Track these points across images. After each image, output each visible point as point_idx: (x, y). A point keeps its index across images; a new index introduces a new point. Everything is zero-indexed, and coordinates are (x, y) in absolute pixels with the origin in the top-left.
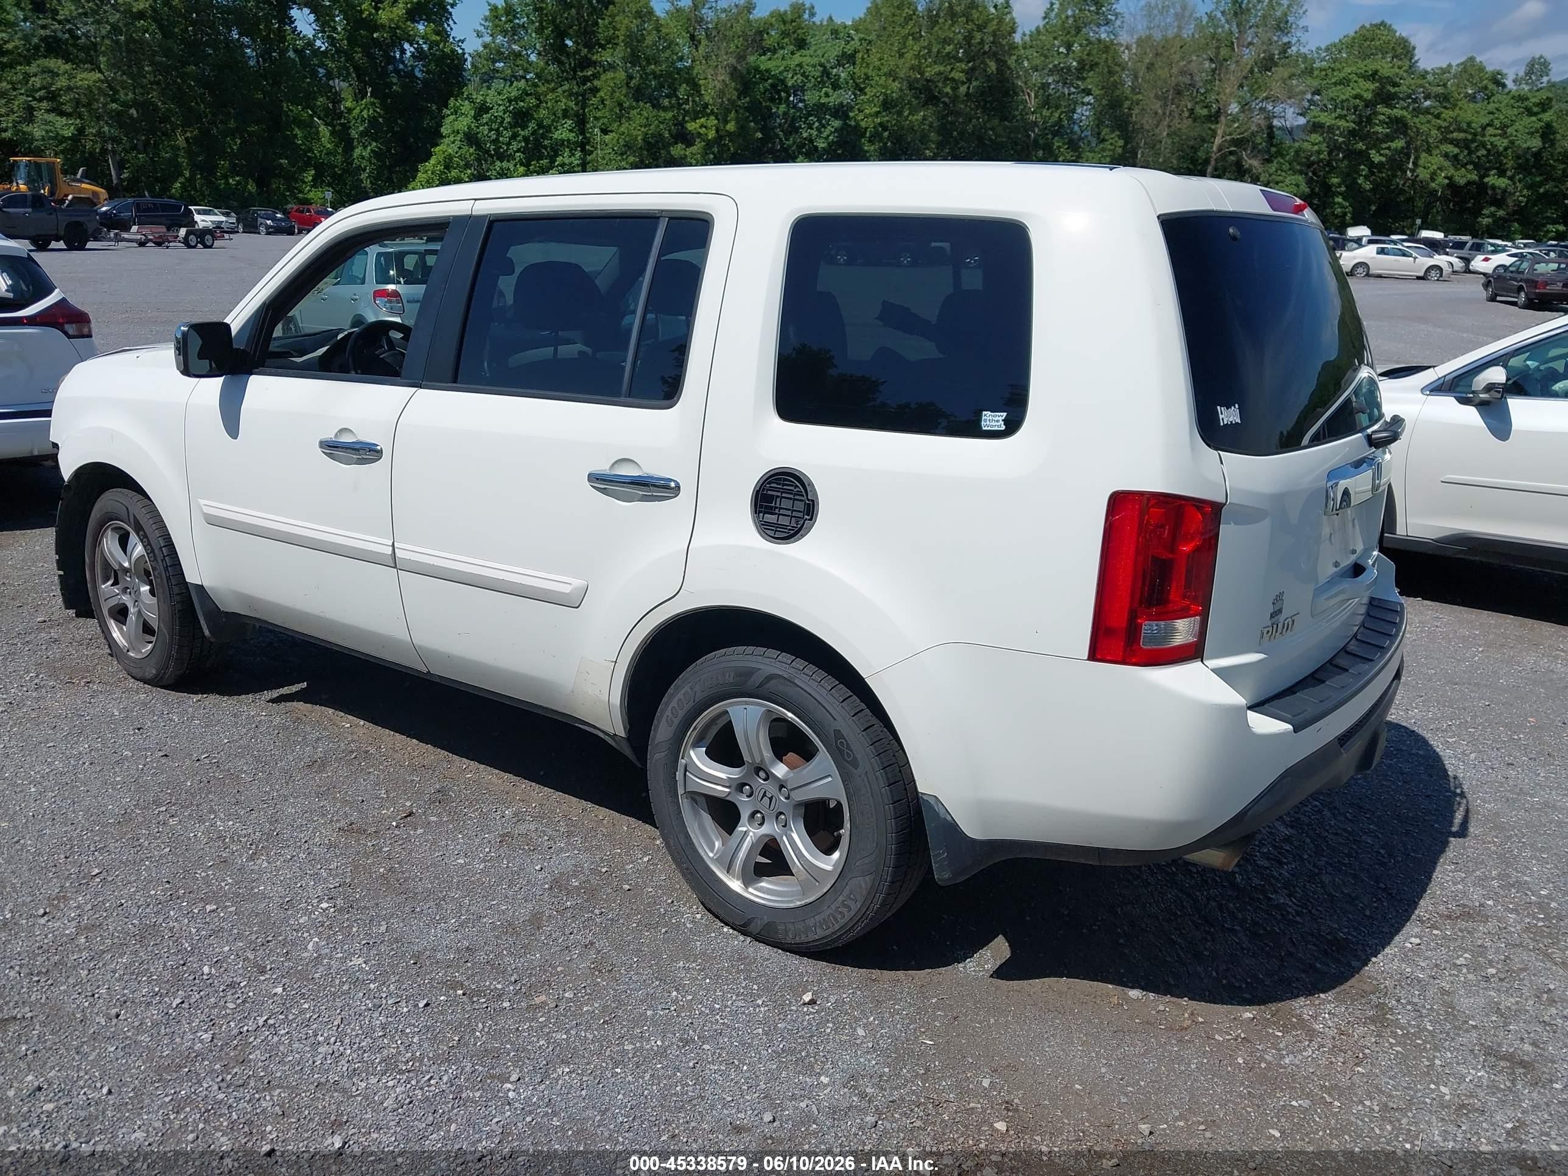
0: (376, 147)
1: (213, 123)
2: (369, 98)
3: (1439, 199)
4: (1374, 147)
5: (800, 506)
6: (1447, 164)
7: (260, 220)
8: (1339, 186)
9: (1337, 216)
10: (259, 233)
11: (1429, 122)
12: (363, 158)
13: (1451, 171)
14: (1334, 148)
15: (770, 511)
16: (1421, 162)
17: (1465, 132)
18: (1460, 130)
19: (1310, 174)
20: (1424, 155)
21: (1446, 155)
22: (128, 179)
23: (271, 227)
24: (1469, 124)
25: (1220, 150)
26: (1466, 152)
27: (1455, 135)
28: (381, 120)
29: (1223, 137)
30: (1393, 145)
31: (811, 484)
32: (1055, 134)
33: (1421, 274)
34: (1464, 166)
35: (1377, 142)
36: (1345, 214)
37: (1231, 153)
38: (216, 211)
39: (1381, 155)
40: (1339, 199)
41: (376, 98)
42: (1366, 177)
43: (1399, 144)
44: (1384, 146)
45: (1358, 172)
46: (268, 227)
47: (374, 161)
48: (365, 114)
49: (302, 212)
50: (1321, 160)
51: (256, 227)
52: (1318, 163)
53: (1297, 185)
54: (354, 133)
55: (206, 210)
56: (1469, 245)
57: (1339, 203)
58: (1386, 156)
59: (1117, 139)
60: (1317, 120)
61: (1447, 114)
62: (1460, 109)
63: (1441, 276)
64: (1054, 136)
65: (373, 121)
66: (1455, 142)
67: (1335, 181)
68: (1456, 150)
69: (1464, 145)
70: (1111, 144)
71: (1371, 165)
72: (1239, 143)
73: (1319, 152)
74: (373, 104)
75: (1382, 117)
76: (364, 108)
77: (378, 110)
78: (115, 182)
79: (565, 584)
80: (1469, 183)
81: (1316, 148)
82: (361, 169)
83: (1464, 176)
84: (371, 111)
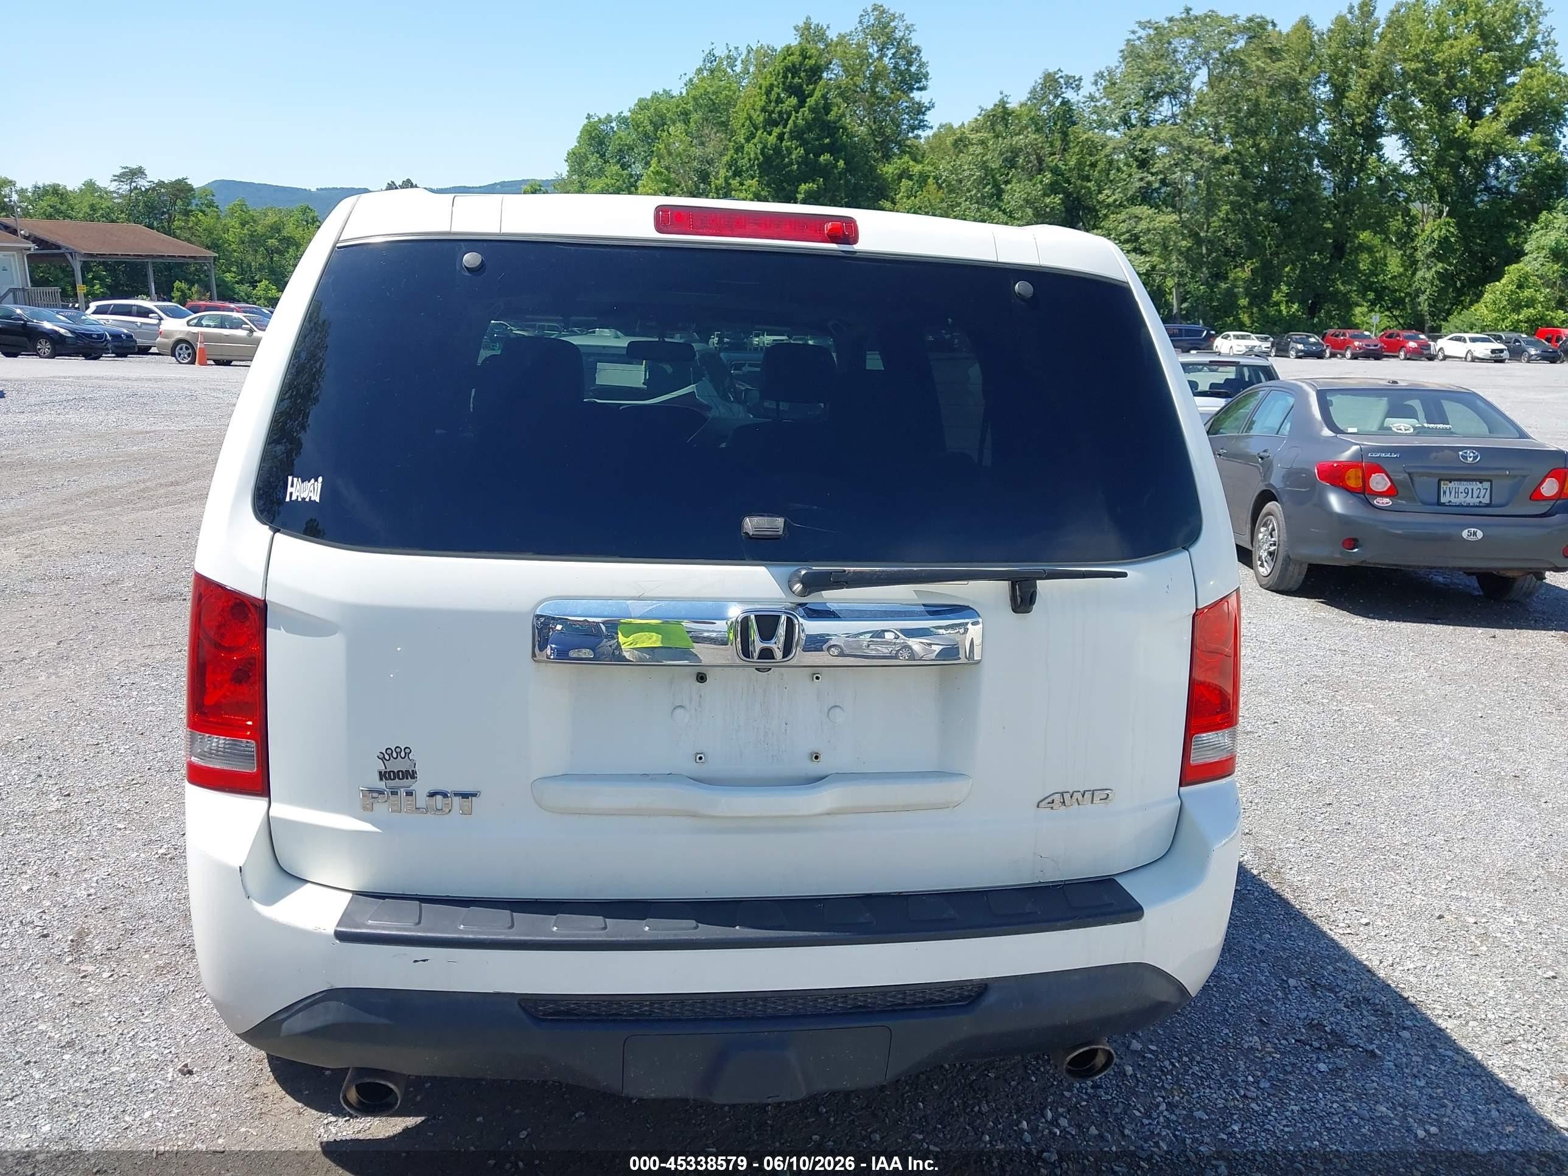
0: (1442, 268)
1: (1276, 254)
2: (1444, 218)
7: (1292, 344)
10: (1289, 357)
12: (1424, 279)
22: (1186, 309)
23: (1302, 351)
28: (1453, 240)
38: (1253, 336)
41: (1451, 218)
46: (1298, 351)
47: (1437, 282)
48: (1436, 235)
49: (1337, 336)
51: (1287, 351)
54: (1419, 255)
55: (1242, 336)
65: (1444, 242)
74: (1448, 224)
76: (1436, 229)
77: (1452, 230)
78: (1175, 312)
82: (1419, 292)
84: (1444, 231)
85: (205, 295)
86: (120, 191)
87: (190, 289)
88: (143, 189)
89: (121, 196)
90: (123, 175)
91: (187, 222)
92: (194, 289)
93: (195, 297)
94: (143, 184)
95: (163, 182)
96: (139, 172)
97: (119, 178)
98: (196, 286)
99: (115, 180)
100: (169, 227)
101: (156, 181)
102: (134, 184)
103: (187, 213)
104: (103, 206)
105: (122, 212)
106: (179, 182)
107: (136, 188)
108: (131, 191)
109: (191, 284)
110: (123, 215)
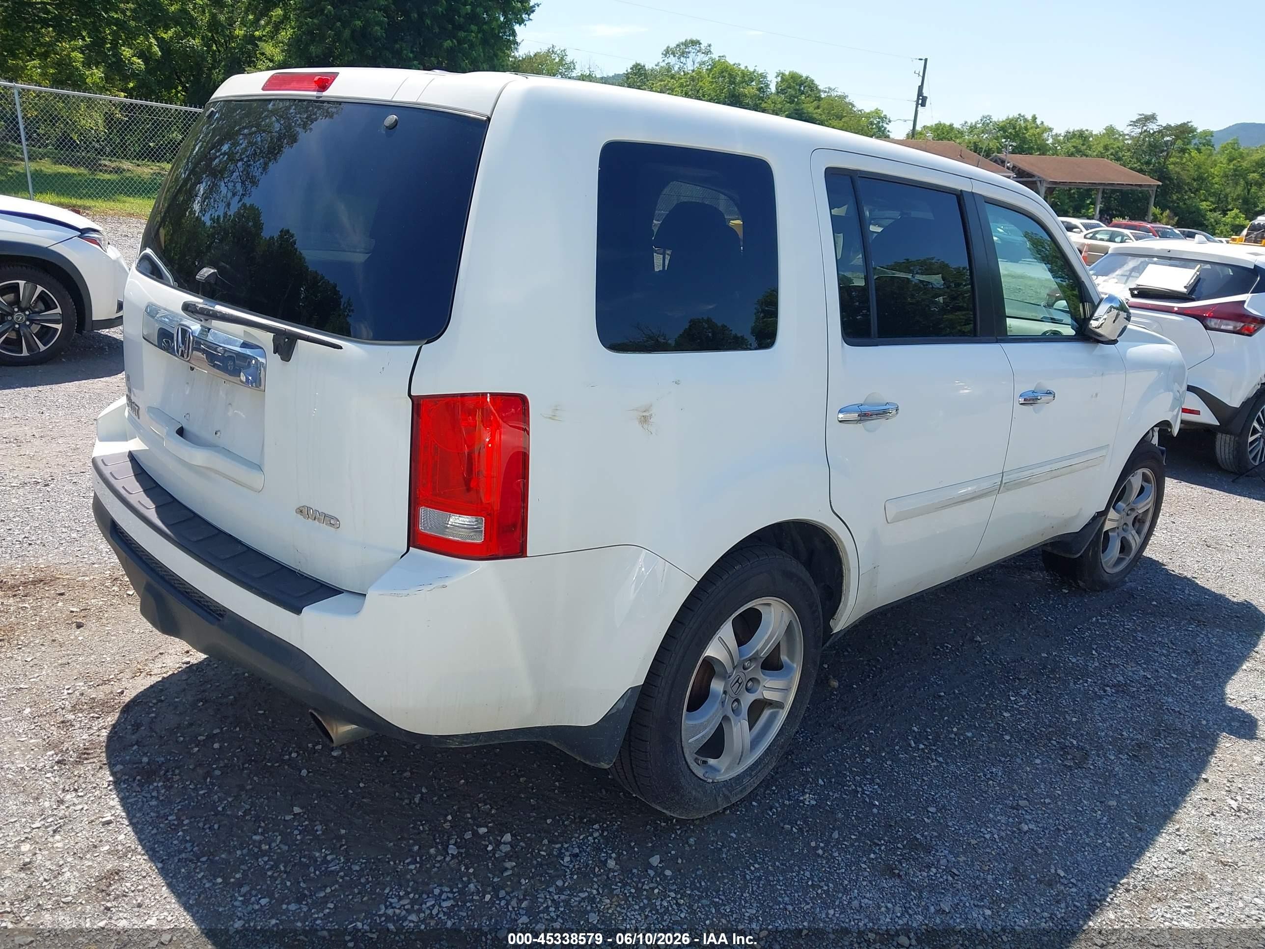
85: (1173, 219)
86: (1133, 134)
87: (1161, 214)
88: (1152, 132)
89: (1132, 138)
90: (1138, 120)
91: (1181, 158)
92: (1165, 214)
93: (1164, 220)
94: (1153, 127)
95: (1170, 126)
96: (1152, 118)
97: (1134, 124)
98: (1168, 211)
99: (1130, 125)
100: (1164, 163)
101: (1164, 125)
102: (1145, 128)
103: (1183, 151)
104: (1115, 146)
105: (1129, 150)
106: (1184, 125)
107: (1145, 131)
108: (1141, 134)
109: (1163, 210)
110: (1128, 154)
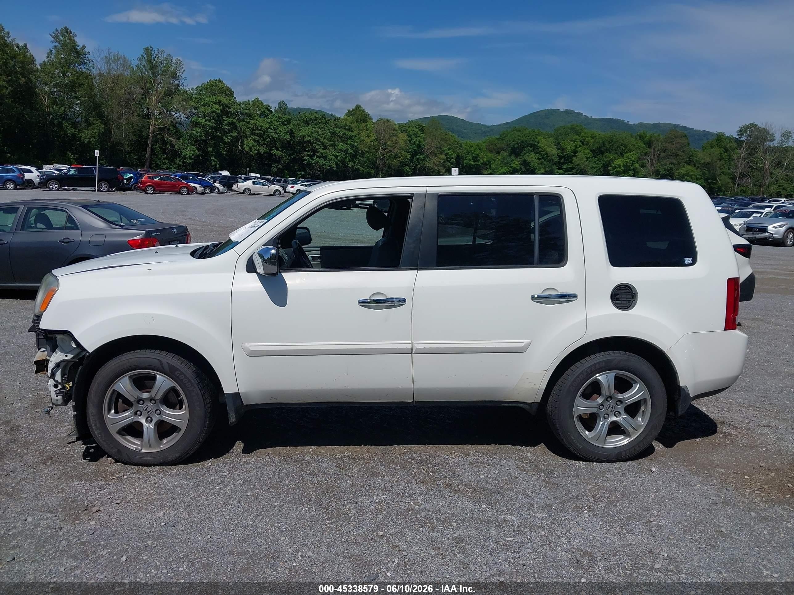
3: (253, 159)
4: (224, 135)
5: (630, 296)
6: (255, 144)
8: (212, 152)
9: (212, 166)
11: (245, 125)
13: (258, 148)
14: (207, 134)
15: (618, 299)
16: (245, 142)
17: (260, 130)
18: (257, 129)
19: (197, 146)
20: (245, 139)
21: (254, 140)
24: (261, 127)
25: (154, 132)
26: (262, 139)
27: (257, 131)
29: (154, 126)
30: (233, 134)
31: (634, 288)
32: (63, 119)
33: (272, 193)
34: (262, 145)
35: (225, 133)
36: (216, 165)
37: (160, 134)
39: (228, 139)
40: (213, 158)
42: (223, 148)
43: (235, 134)
44: (229, 135)
45: (219, 146)
50: (202, 140)
52: (200, 141)
53: (193, 151)
56: (282, 181)
57: (213, 160)
58: (230, 139)
59: (100, 124)
60: (198, 121)
61: (252, 122)
62: (256, 120)
63: (280, 194)
64: (63, 120)
66: (258, 135)
67: (210, 149)
68: (258, 138)
69: (261, 136)
70: (97, 126)
71: (225, 143)
72: (162, 129)
73: (200, 136)
75: (226, 122)
79: (520, 343)
80: (265, 153)
81: (199, 134)
83: (263, 150)
